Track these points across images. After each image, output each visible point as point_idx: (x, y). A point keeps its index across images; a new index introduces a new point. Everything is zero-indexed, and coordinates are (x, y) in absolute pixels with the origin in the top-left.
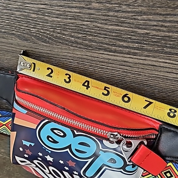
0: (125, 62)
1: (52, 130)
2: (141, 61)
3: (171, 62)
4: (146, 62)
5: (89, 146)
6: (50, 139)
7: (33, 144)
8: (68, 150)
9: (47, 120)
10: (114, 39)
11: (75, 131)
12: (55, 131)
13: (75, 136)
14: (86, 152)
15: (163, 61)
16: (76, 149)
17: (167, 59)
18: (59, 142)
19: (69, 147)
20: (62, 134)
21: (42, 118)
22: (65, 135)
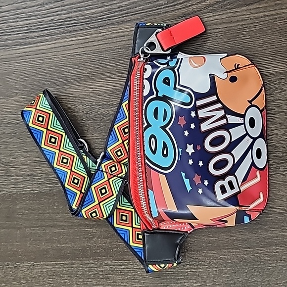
0: (40, 50)
1: (154, 152)
2: (53, 46)
3: (77, 38)
4: (56, 45)
5: (157, 109)
6: (165, 153)
7: (183, 175)
8: (167, 129)
9: (146, 161)
10: (26, 33)
11: (144, 126)
12: (153, 148)
13: (149, 125)
14: (165, 109)
15: (70, 39)
16: (164, 121)
17: (72, 37)
18: (164, 142)
19: (164, 128)
20: (153, 139)
21: (147, 167)
22: (153, 136)
